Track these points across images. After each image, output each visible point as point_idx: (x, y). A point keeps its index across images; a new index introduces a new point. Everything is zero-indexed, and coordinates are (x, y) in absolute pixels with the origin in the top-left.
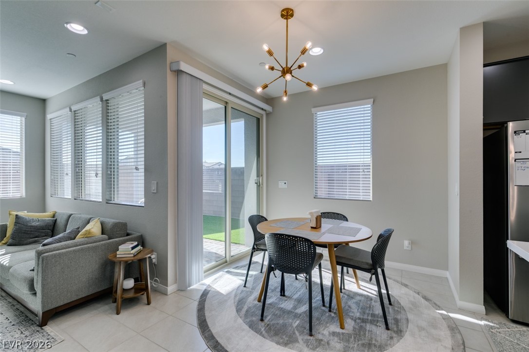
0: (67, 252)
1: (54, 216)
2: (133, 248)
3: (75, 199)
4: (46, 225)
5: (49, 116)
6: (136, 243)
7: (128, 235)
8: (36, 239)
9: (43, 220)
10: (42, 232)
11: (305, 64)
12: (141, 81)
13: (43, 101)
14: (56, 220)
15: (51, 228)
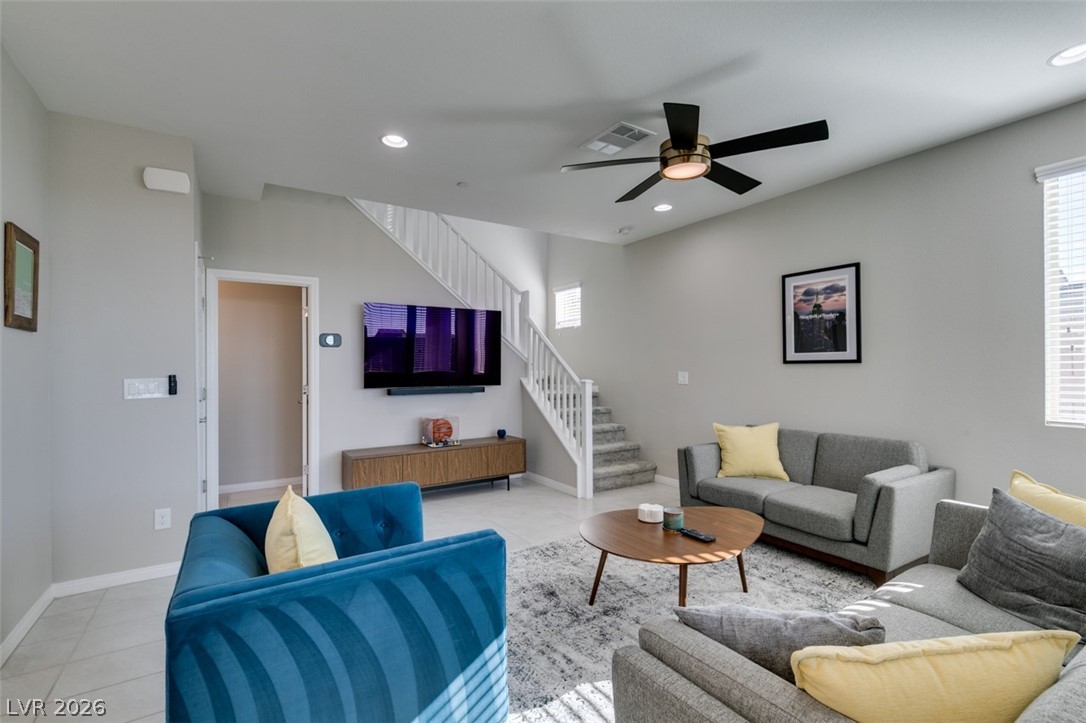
10: (1057, 584)
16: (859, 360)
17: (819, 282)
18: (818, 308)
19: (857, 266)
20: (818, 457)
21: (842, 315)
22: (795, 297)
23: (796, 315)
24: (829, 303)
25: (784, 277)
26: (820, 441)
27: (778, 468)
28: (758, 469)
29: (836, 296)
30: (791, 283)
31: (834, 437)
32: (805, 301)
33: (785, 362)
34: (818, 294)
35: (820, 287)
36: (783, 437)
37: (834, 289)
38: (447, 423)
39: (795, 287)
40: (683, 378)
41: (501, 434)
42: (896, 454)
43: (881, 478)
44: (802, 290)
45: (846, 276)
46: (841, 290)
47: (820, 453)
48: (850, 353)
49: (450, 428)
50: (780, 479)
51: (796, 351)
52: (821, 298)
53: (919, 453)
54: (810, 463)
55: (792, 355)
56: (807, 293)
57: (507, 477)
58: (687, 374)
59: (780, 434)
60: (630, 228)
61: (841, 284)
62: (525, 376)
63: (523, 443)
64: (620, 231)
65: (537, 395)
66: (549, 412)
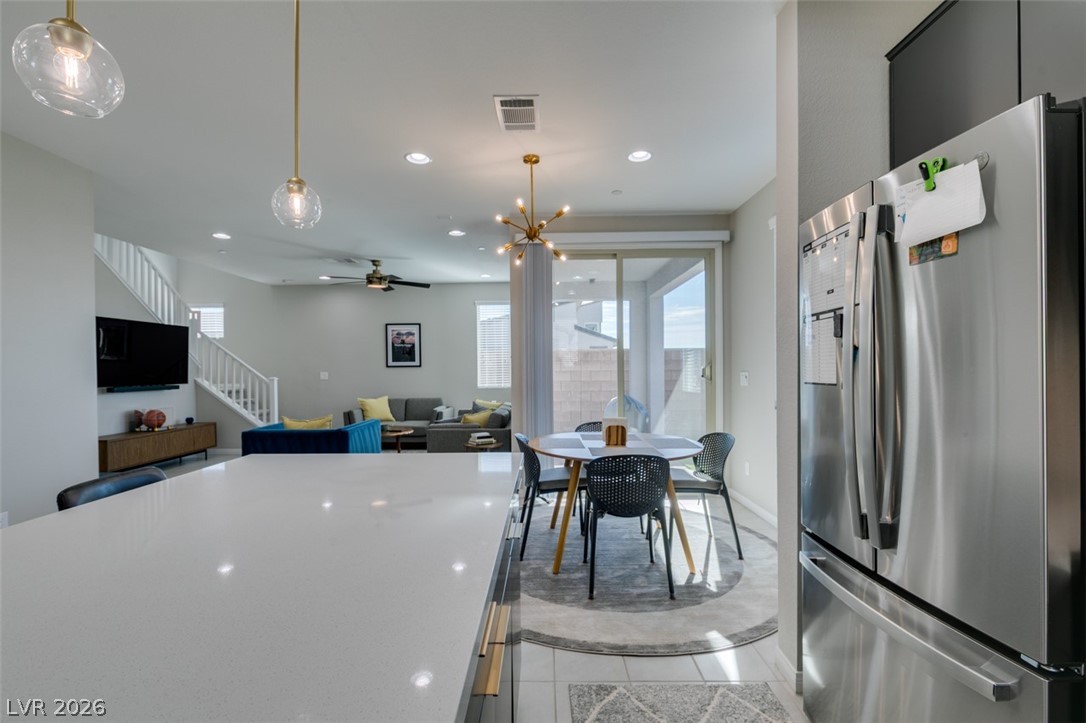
2: (479, 438)
6: (487, 434)
11: (566, 209)
16: (420, 366)
17: (404, 329)
18: (403, 342)
19: (420, 325)
20: (407, 409)
21: (413, 345)
23: (393, 344)
24: (408, 340)
25: (387, 325)
26: (407, 402)
27: (390, 416)
28: (383, 418)
29: (411, 337)
30: (390, 328)
31: (413, 400)
33: (387, 366)
34: (403, 335)
35: (404, 332)
36: (391, 403)
37: (410, 334)
38: (162, 413)
40: (324, 375)
41: (189, 421)
42: (438, 402)
43: (438, 409)
46: (413, 334)
47: (407, 407)
48: (417, 363)
49: (163, 416)
50: (391, 421)
53: (444, 401)
54: (403, 412)
55: (391, 363)
57: (205, 450)
58: (327, 374)
59: (390, 401)
62: (198, 377)
63: (215, 424)
64: (284, 281)
65: (214, 390)
66: (231, 402)
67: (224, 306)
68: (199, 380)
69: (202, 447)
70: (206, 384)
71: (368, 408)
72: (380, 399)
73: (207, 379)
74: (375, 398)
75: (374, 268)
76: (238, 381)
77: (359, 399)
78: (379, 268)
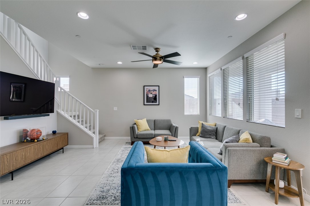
0: (240, 150)
1: (215, 126)
2: (285, 159)
3: (224, 117)
4: (213, 130)
5: (209, 75)
6: (285, 155)
7: (272, 146)
8: (210, 136)
9: (212, 127)
10: (212, 133)
12: (283, 34)
13: (206, 69)
14: (217, 128)
15: (215, 131)
16: (159, 105)
17: (152, 88)
19: (159, 86)
20: (155, 124)
21: (156, 96)
22: (146, 91)
23: (147, 95)
25: (144, 86)
26: (155, 121)
27: (148, 128)
29: (155, 92)
30: (146, 88)
31: (158, 120)
32: (149, 92)
33: (144, 105)
34: (151, 91)
35: (152, 89)
36: (148, 121)
37: (155, 90)
38: (39, 130)
39: (147, 89)
40: (115, 109)
41: (54, 132)
44: (148, 90)
45: (157, 88)
46: (156, 90)
47: (155, 123)
48: (157, 103)
49: (41, 132)
50: (149, 130)
51: (147, 102)
52: (152, 92)
54: (154, 126)
55: (146, 103)
56: (149, 90)
57: (63, 148)
58: (117, 108)
60: (103, 64)
61: (156, 89)
62: (58, 109)
63: (67, 134)
64: (99, 64)
65: (67, 116)
66: (75, 122)
67: (70, 77)
68: (59, 111)
69: (61, 147)
70: (62, 113)
71: (140, 124)
72: (143, 120)
73: (63, 111)
74: (141, 119)
75: (157, 53)
76: (75, 111)
77: (135, 120)
78: (159, 53)
